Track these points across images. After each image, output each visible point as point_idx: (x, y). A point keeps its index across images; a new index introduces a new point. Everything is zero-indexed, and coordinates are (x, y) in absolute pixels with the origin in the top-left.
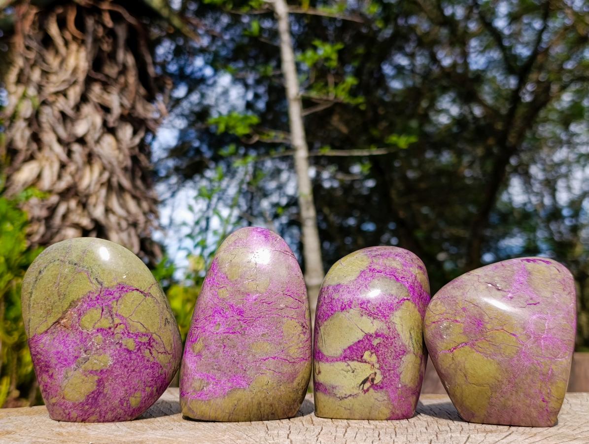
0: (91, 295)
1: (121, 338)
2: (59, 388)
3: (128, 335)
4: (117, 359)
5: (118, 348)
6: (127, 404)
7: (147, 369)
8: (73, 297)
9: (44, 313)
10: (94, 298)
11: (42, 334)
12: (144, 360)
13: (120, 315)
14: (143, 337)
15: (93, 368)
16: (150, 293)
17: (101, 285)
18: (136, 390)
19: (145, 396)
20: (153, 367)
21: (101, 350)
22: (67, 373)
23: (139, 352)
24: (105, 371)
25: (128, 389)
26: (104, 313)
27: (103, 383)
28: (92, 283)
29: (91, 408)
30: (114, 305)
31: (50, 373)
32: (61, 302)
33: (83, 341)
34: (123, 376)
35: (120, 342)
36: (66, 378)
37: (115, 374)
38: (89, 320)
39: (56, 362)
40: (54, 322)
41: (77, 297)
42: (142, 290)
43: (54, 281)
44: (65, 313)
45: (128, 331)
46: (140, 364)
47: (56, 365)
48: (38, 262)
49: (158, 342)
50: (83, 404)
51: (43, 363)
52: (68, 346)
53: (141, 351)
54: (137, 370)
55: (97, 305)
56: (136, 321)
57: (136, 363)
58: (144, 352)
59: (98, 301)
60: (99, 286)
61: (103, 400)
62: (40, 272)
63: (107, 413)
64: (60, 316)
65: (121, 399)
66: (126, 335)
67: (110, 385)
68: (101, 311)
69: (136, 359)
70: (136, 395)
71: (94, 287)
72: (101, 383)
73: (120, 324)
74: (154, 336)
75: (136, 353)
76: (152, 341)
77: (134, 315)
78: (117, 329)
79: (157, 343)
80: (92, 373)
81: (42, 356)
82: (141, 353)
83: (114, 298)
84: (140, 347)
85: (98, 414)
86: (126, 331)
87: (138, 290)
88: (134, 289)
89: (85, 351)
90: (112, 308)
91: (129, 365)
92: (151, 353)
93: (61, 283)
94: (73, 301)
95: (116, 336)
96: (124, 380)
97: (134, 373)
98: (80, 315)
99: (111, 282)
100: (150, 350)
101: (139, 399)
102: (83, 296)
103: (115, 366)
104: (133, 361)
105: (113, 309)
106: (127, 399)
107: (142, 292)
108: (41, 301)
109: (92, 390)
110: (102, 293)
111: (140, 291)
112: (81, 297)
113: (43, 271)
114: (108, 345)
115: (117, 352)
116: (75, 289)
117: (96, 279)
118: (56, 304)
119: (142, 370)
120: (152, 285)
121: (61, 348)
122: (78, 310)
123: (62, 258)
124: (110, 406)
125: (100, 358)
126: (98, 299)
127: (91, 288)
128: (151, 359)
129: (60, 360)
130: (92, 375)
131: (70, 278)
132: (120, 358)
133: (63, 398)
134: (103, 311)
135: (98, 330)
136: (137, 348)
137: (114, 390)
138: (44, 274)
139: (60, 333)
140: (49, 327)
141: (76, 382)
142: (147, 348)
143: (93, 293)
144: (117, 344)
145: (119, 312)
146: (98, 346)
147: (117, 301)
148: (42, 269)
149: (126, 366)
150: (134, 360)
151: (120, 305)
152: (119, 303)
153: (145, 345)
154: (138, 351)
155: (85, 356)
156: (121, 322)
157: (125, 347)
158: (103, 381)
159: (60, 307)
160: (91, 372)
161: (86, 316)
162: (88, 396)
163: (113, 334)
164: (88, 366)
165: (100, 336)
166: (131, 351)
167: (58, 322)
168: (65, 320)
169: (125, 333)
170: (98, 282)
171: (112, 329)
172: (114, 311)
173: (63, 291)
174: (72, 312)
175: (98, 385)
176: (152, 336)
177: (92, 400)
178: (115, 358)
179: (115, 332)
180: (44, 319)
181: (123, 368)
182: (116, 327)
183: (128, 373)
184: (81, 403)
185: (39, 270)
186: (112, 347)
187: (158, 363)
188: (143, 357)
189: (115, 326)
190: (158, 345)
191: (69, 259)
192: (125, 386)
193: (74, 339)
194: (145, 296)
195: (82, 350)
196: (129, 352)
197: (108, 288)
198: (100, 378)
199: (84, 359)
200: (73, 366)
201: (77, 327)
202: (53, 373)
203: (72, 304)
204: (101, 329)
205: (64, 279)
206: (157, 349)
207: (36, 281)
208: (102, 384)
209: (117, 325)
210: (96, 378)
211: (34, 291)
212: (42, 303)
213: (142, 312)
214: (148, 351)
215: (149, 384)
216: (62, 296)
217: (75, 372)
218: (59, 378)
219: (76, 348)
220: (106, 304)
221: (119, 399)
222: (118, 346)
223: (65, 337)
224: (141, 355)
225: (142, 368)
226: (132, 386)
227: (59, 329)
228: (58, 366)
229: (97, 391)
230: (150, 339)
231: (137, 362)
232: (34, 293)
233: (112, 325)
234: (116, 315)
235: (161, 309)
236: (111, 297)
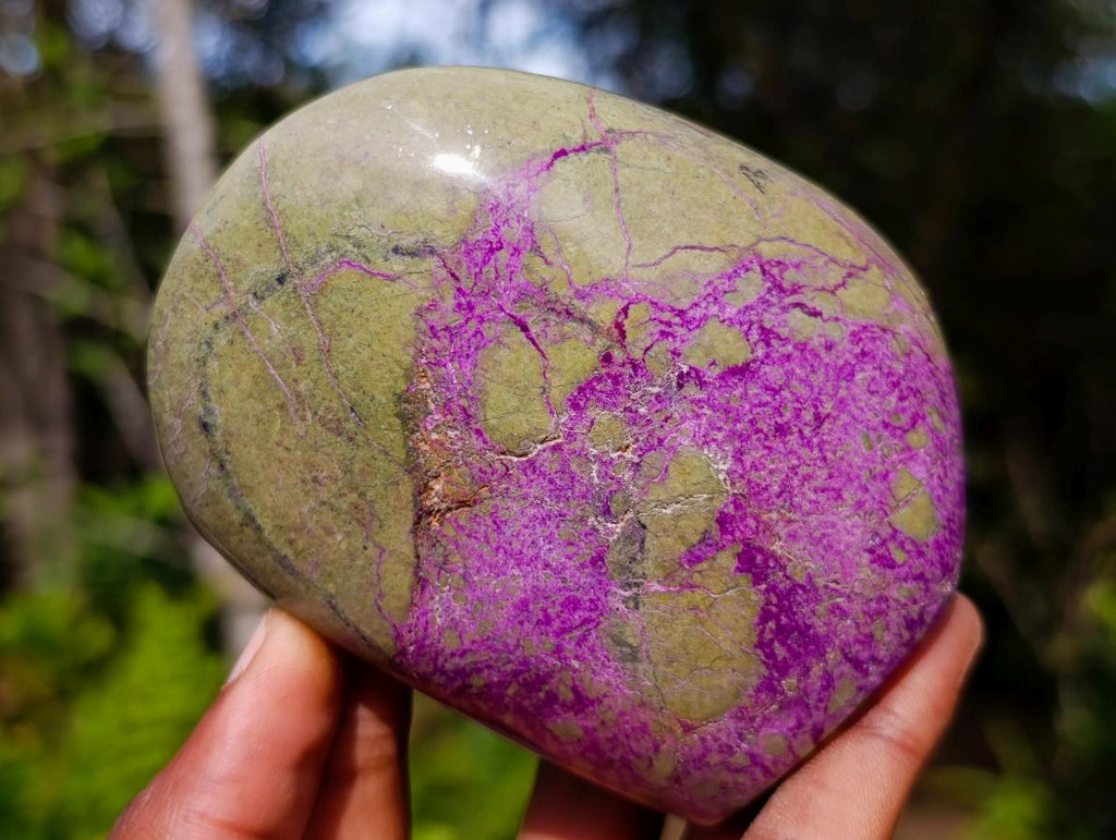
0: (433, 317)
1: (676, 353)
2: (644, 716)
3: (686, 323)
4: (733, 434)
5: (702, 395)
6: (902, 546)
7: (852, 374)
8: (383, 385)
9: (348, 535)
10: (455, 319)
11: (413, 604)
12: (816, 356)
13: (594, 287)
14: (739, 283)
15: (682, 537)
16: (610, 131)
17: (432, 252)
18: (885, 476)
19: (928, 471)
20: (864, 354)
21: (651, 457)
22: (619, 642)
23: (774, 342)
24: (731, 509)
25: (860, 494)
26: (534, 330)
27: (769, 555)
28: (391, 278)
29: (806, 671)
30: (541, 272)
31: (566, 694)
32: (368, 443)
33: (564, 485)
34: (804, 470)
35: (685, 369)
36: (634, 658)
37: (776, 489)
38: (514, 403)
39: (550, 642)
40: (409, 526)
41: (399, 371)
42: (576, 139)
43: (272, 403)
44: (412, 467)
45: (673, 310)
46: (818, 379)
47: (558, 650)
48: (168, 404)
49: (795, 260)
50: (769, 686)
51: (511, 691)
52: (531, 552)
53: (778, 337)
54: (828, 407)
55: (489, 330)
56: (665, 252)
57: (802, 391)
58: (792, 330)
59: (478, 311)
60: (431, 263)
61: (821, 609)
62: (205, 427)
63: (871, 636)
64: (407, 489)
65: (871, 551)
66: (680, 331)
67: (793, 536)
68: (522, 335)
69: (790, 374)
70: (902, 493)
71: (419, 283)
72: (759, 559)
73: (625, 311)
74: (768, 250)
75: (767, 356)
76: (775, 271)
77: (636, 243)
78: (629, 338)
79: (797, 266)
80: (699, 559)
81: (486, 672)
82: (786, 341)
83: (517, 251)
84: (762, 328)
85: (847, 668)
86: (667, 316)
87: (562, 153)
88: (548, 159)
89: (607, 512)
90: (543, 289)
91: (788, 415)
92: (815, 314)
93: (302, 387)
94: (400, 398)
95: (651, 364)
96: (818, 483)
97: (826, 426)
98: (468, 416)
99: (455, 212)
100: (798, 305)
101: (922, 500)
102: (412, 351)
103: (748, 464)
104: (785, 393)
105: (552, 289)
106: (886, 531)
107: (583, 148)
108: (305, 509)
109: (751, 615)
110: (462, 273)
111: (576, 151)
112: (407, 360)
113: (209, 411)
114: (657, 419)
115: (707, 411)
116: (366, 354)
117: (396, 250)
118: (357, 467)
119: (842, 393)
120: (589, 101)
121: (518, 582)
122: (447, 408)
123: (222, 309)
124: (856, 608)
125: (675, 484)
126: (471, 307)
127: (414, 297)
128: (836, 332)
129: (556, 624)
130: (704, 566)
131: (311, 339)
132: (737, 420)
133: (688, 729)
134: (525, 329)
135: (575, 406)
136: (755, 335)
137: (824, 543)
138: (220, 421)
139: (463, 539)
140: (413, 560)
141: (677, 637)
142: (785, 309)
143: (433, 306)
144: (680, 386)
145: (582, 281)
146: (628, 455)
147: (536, 249)
148: (200, 410)
149: (782, 430)
150: (787, 385)
151: (559, 251)
152: (549, 252)
153: (769, 304)
154: (768, 344)
155: (618, 528)
156: (620, 304)
157: (717, 371)
158: (760, 550)
159: (381, 463)
160: (694, 558)
161: (491, 402)
162: (761, 645)
163: (635, 367)
164: (663, 547)
165: (599, 414)
166: (747, 365)
167: (422, 515)
168: (438, 486)
169: (669, 324)
170: (413, 254)
171: (618, 355)
172: (563, 292)
173: (335, 405)
174: (434, 436)
175: (757, 580)
176: (758, 256)
177: (783, 643)
178: (719, 436)
179: (637, 354)
180: (372, 551)
181: (776, 443)
182: (623, 334)
183: (809, 445)
184: (758, 690)
185: (195, 427)
186: (676, 409)
187: (865, 328)
188: (802, 347)
189: (616, 332)
190: (806, 269)
191: (245, 286)
192: (839, 496)
193: (532, 511)
194: (607, 150)
195: (591, 520)
196: (741, 372)
197: (464, 241)
198: (739, 548)
199: (627, 538)
200: (617, 597)
201: (497, 465)
202: (574, 689)
203: (408, 412)
204: (581, 390)
205: (299, 361)
206: (820, 284)
207: (222, 467)
208: (766, 561)
209: (619, 326)
210: (727, 559)
211: (249, 503)
212: (312, 510)
213: (654, 208)
214: (797, 312)
215: (904, 420)
216: (347, 422)
217: (642, 609)
218: (608, 684)
219: (566, 530)
220: (513, 295)
221: (866, 557)
222: (692, 390)
223: (493, 536)
224: (790, 348)
225: (837, 388)
226: (865, 474)
227: (450, 531)
228: (569, 648)
229: (774, 599)
230: (764, 272)
231: (802, 381)
232: (256, 512)
233: (601, 343)
234: (581, 295)
235: (695, 150)
236: (503, 255)
